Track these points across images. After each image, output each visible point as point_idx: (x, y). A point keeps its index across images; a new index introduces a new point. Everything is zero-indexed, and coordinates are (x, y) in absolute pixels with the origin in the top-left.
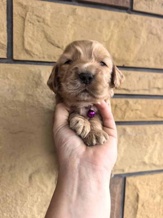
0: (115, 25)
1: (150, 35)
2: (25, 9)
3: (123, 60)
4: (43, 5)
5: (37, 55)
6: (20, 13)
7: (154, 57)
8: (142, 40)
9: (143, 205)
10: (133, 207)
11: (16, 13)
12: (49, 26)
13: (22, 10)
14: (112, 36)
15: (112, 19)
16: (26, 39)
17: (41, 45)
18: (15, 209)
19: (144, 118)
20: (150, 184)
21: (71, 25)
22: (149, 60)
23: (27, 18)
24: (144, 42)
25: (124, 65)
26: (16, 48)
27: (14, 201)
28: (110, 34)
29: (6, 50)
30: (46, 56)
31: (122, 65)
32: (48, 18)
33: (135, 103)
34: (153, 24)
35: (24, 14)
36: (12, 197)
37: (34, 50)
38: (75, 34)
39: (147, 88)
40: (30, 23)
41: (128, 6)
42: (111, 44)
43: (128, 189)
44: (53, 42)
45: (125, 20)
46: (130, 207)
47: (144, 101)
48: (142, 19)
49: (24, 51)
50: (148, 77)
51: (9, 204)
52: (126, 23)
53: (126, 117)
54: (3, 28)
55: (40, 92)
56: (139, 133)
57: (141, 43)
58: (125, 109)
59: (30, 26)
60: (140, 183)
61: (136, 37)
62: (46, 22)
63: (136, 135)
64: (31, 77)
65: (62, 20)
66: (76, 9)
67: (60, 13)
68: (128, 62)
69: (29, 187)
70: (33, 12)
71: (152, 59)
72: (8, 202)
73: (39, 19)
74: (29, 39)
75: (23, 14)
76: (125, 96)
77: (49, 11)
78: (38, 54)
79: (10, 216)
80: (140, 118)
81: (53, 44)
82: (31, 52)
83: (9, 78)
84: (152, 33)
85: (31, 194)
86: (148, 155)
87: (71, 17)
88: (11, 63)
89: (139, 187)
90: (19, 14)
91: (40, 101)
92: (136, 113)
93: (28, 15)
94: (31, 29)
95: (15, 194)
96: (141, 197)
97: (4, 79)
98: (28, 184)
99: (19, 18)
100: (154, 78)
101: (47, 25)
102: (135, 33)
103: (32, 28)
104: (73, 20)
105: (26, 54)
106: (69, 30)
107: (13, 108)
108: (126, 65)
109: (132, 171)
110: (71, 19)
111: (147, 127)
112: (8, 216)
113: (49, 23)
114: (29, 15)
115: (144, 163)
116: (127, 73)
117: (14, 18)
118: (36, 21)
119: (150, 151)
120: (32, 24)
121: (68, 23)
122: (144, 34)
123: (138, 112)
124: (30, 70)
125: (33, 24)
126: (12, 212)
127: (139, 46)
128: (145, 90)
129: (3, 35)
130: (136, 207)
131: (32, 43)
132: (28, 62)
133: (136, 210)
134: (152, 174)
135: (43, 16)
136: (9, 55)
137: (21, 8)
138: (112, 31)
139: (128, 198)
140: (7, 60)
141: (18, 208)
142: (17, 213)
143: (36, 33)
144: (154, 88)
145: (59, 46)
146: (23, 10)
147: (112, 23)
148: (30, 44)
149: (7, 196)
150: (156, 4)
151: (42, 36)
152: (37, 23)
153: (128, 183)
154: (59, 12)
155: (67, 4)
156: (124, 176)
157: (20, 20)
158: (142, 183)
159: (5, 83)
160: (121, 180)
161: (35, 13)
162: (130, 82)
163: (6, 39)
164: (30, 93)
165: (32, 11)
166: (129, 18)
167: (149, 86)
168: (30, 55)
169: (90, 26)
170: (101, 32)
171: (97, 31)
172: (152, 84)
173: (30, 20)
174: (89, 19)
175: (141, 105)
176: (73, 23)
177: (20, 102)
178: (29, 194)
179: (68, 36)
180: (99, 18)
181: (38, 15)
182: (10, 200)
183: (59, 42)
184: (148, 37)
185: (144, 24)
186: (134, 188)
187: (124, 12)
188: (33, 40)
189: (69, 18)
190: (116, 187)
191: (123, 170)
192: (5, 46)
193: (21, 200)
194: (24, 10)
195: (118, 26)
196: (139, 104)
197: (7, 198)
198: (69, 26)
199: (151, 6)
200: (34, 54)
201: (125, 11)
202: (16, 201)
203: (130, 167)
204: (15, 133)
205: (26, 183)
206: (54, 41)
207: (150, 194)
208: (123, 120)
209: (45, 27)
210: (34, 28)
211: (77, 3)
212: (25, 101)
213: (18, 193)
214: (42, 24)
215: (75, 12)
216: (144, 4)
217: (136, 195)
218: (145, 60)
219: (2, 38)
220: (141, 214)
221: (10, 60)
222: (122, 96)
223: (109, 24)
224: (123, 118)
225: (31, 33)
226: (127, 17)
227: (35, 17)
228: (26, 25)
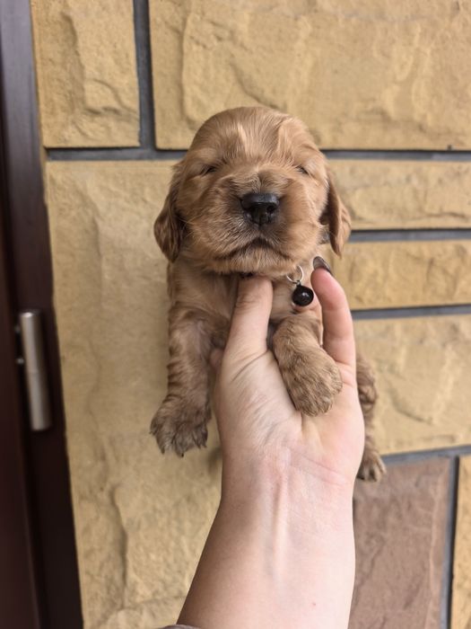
0: (423, 34)
2: (180, 5)
3: (449, 132)
6: (167, 18)
11: (159, 19)
12: (246, 49)
13: (173, 10)
14: (416, 65)
15: (416, 16)
16: (187, 89)
18: (178, 542)
21: (306, 42)
23: (188, 32)
25: (450, 147)
26: (163, 116)
27: (174, 523)
28: (410, 63)
29: (137, 123)
31: (444, 147)
32: (243, 27)
35: (181, 21)
36: (169, 513)
38: (316, 65)
40: (198, 43)
42: (414, 89)
43: (467, 489)
44: (258, 93)
45: (452, 17)
49: (184, 123)
51: (162, 530)
52: (456, 25)
53: (458, 292)
54: (129, 63)
58: (457, 271)
59: (197, 52)
62: (240, 38)
65: (280, 31)
67: (275, 10)
68: (461, 138)
70: (203, 13)
72: (160, 524)
73: (219, 31)
74: (196, 89)
75: (177, 22)
76: (453, 234)
77: (244, 7)
79: (165, 560)
83: (148, 199)
87: (304, 19)
88: (150, 158)
90: (166, 23)
93: (189, 21)
94: (198, 62)
95: (177, 505)
97: (136, 202)
98: (207, 478)
99: (166, 33)
101: (242, 45)
103: (201, 58)
104: (310, 28)
108: (456, 147)
110: (305, 26)
112: (161, 559)
113: (247, 40)
114: (193, 21)
116: (459, 168)
117: (153, 33)
118: (212, 37)
120: (201, 48)
121: (297, 37)
125: (205, 47)
126: (171, 550)
129: (128, 84)
131: (204, 99)
135: (230, 22)
136: (144, 137)
138: (418, 50)
139: (466, 511)
140: (139, 152)
141: (184, 541)
142: (183, 553)
143: (212, 72)
145: (275, 103)
146: (176, 10)
147: (417, 29)
148: (199, 104)
149: (155, 510)
151: (227, 80)
152: (216, 43)
153: (465, 471)
154: (271, 8)
156: (453, 454)
157: (171, 38)
159: (139, 214)
160: (447, 466)
161: (209, 14)
162: (468, 194)
163: (137, 92)
165: (199, 11)
166: (462, 9)
169: (355, 42)
170: (387, 56)
171: (375, 54)
173: (196, 35)
174: (354, 20)
176: (311, 35)
179: (298, 73)
180: (381, 15)
181: (216, 20)
182: (164, 520)
183: (274, 92)
188: (204, 90)
189: (300, 23)
190: (435, 484)
191: (452, 438)
192: (135, 112)
193: (191, 521)
194: (179, 9)
195: (433, 37)
197: (157, 515)
198: (300, 45)
202: (180, 522)
205: (202, 474)
206: (263, 91)
208: (449, 302)
209: (236, 51)
210: (207, 57)
213: (184, 501)
214: (228, 45)
215: (315, 3)
219: (127, 90)
221: (147, 151)
222: (447, 234)
223: (407, 31)
224: (450, 294)
225: (200, 71)
226: (457, 8)
227: (208, 28)
228: (185, 50)
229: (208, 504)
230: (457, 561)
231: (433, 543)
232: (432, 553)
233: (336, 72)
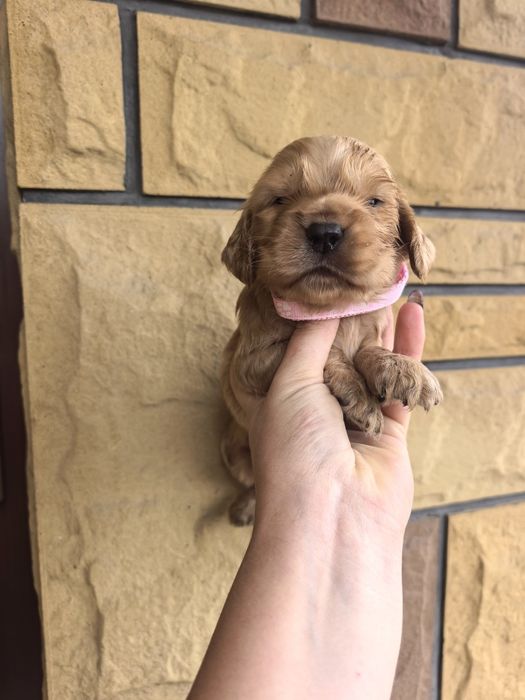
0: (413, 91)
1: (506, 118)
2: (171, 46)
3: (437, 189)
4: (221, 35)
5: (208, 180)
6: (157, 58)
7: (515, 179)
8: (484, 132)
9: (494, 591)
10: (469, 598)
11: (148, 59)
12: (239, 96)
13: (163, 50)
14: (407, 121)
15: (406, 73)
16: (178, 134)
17: (217, 152)
18: (160, 622)
19: (492, 349)
20: (511, 530)
21: (300, 92)
22: (502, 187)
23: (179, 74)
24: (489, 138)
25: (437, 203)
26: (151, 160)
27: (157, 601)
28: (401, 119)
29: (124, 166)
30: (232, 183)
31: (432, 204)
32: (237, 75)
33: (469, 309)
34: (511, 86)
35: (171, 62)
36: (151, 590)
37: (200, 166)
38: (309, 116)
39: (498, 264)
40: (189, 86)
41: (447, 36)
42: (404, 144)
43: (456, 549)
44: (252, 142)
45: (440, 76)
46: (462, 598)
47: (490, 302)
48: (482, 72)
49: (174, 169)
50: (500, 233)
51: (143, 609)
52: (443, 84)
53: (446, 347)
54: (116, 103)
55: (222, 287)
56: (481, 392)
57: (483, 139)
58: (445, 326)
59: (189, 95)
60: (485, 530)
61: (470, 123)
62: (233, 84)
63: (474, 396)
64: (194, 243)
65: (274, 79)
66: (310, 46)
67: (269, 58)
68: (448, 195)
69: (195, 557)
70: (196, 56)
71: (510, 184)
72: (141, 604)
73: (212, 76)
74: (187, 134)
75: (168, 63)
76: (440, 290)
77: (238, 53)
78: (211, 177)
79: (145, 643)
80: (482, 348)
81: (251, 148)
82: (194, 171)
83: (133, 248)
84: (509, 113)
85: (202, 578)
86: (506, 451)
87: (298, 69)
88: (135, 204)
89: (483, 540)
90: (156, 63)
91: (222, 310)
92: (472, 336)
93: (181, 63)
94: (189, 106)
95: (160, 580)
96: (491, 567)
97: (120, 250)
98: (192, 549)
99: (156, 74)
100: (516, 237)
101: (235, 92)
102: (468, 112)
103: (193, 102)
104: (303, 79)
105: (177, 176)
106: (293, 105)
107: (149, 335)
108: (443, 204)
109: (464, 497)
110: (299, 77)
111: (501, 373)
112: (141, 643)
113: (240, 87)
114: (185, 64)
115: (495, 474)
116: (447, 224)
117: (141, 73)
118: (204, 81)
119: (510, 438)
120: (193, 92)
121: (291, 87)
122: (489, 116)
123: (476, 332)
124: (191, 225)
125: (196, 90)
126: (151, 631)
127: (477, 149)
128: (494, 270)
129: (115, 124)
130: (476, 596)
131: (195, 145)
132: (185, 201)
133: (476, 605)
134: (516, 504)
135: (224, 68)
136: (129, 182)
137: (159, 43)
138: (408, 107)
139: (456, 572)
140: (124, 196)
141: (167, 620)
142: (165, 632)
143: (204, 117)
144: (517, 264)
145: (267, 153)
146: (167, 50)
147: (407, 86)
148: (189, 149)
149: (135, 587)
150: (520, 30)
151: (219, 126)
152: (208, 87)
153: (454, 531)
154: (265, 56)
155: (283, 30)
156: (441, 513)
157: (160, 78)
158: (491, 529)
159: (122, 262)
160: (437, 525)
161: (201, 58)
162: (454, 251)
163: (124, 133)
164: (193, 288)
165: (192, 54)
166: (449, 70)
167: (505, 260)
168: (191, 179)
169: (348, 94)
170: (378, 110)
171: (367, 109)
172: (511, 254)
173: (188, 79)
174: (346, 73)
175: (485, 312)
176: (305, 86)
177: (168, 315)
178: (198, 577)
179: (292, 123)
180: (373, 71)
181: (209, 64)
182: (146, 598)
184: (499, 122)
185: (490, 87)
186: (469, 543)
187: (434, 53)
188: (196, 135)
189: (294, 73)
190: (426, 544)
191: (441, 497)
192: (122, 155)
193: (176, 598)
194: (170, 49)
195: (422, 95)
196: (479, 310)
197: (138, 593)
198: (293, 95)
199: (505, 36)
200: (200, 177)
201: (437, 50)
202: (163, 598)
203: (460, 486)
204: (154, 406)
205: (187, 545)
206: (255, 140)
207: (511, 560)
208: (437, 358)
209: (230, 98)
210: (199, 102)
211: (310, 30)
212: (181, 312)
213: (167, 576)
214: (221, 90)
215: (309, 54)
216: (488, 28)
217: (476, 563)
218: (492, 187)
219: (114, 131)
220: (490, 617)
221: (134, 196)
222: (435, 290)
223: (398, 88)
224: (438, 351)
225: (191, 116)
226: (443, 68)
227: (201, 71)
228: (176, 93)
229: (195, 578)
230: (447, 624)
231: (424, 607)
232: (423, 617)
233: (329, 124)
